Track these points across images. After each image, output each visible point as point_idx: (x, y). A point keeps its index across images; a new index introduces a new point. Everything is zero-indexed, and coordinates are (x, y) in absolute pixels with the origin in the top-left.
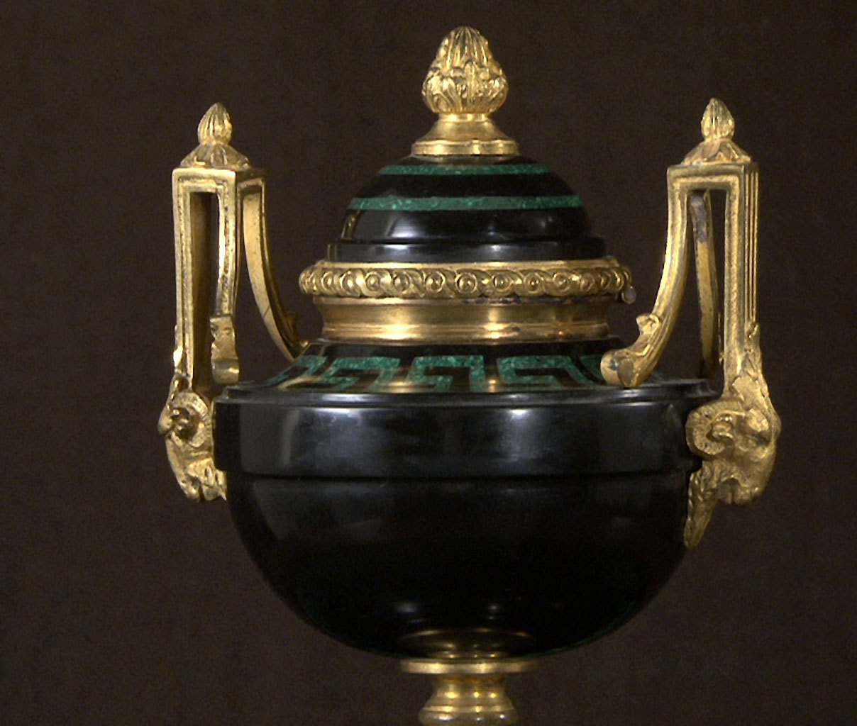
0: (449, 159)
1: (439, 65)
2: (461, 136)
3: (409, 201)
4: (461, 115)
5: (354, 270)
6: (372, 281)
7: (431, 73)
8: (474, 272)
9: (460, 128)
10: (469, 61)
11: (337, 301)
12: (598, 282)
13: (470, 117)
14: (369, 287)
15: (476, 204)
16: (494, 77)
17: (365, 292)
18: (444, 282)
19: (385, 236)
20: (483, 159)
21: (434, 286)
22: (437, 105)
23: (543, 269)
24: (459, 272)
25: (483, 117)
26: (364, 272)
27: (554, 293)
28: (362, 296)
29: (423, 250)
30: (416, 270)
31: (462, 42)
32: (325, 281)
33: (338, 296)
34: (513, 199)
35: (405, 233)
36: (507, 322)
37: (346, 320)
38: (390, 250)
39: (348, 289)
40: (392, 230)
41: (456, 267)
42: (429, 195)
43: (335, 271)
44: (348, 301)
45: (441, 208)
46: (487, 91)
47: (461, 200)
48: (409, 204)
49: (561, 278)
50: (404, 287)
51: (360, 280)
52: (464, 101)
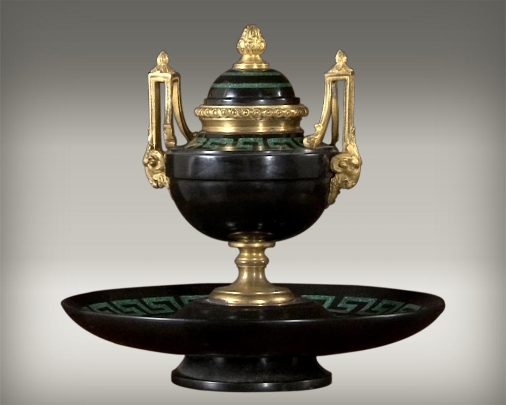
0: (247, 71)
1: (243, 38)
2: (251, 62)
3: (235, 85)
4: (251, 55)
5: (217, 109)
6: (223, 112)
7: (240, 41)
8: (259, 109)
9: (250, 60)
10: (254, 37)
11: (210, 119)
12: (300, 113)
13: (253, 56)
15: (259, 86)
16: (262, 42)
17: (221, 115)
18: (249, 113)
19: (224, 96)
20: (259, 70)
21: (246, 114)
22: (243, 51)
23: (282, 108)
24: (254, 109)
25: (258, 56)
26: (220, 109)
27: (285, 116)
28: (220, 117)
29: (237, 102)
30: (239, 108)
31: (252, 29)
32: (206, 112)
33: (211, 117)
34: (271, 84)
35: (231, 95)
36: (270, 126)
37: (212, 126)
38: (226, 102)
39: (215, 115)
40: (226, 95)
41: (253, 107)
42: (242, 83)
43: (210, 109)
44: (214, 119)
45: (247, 87)
46: (260, 47)
47: (254, 84)
48: (231, 86)
49: (288, 111)
50: (234, 114)
51: (219, 112)
52: (253, 50)
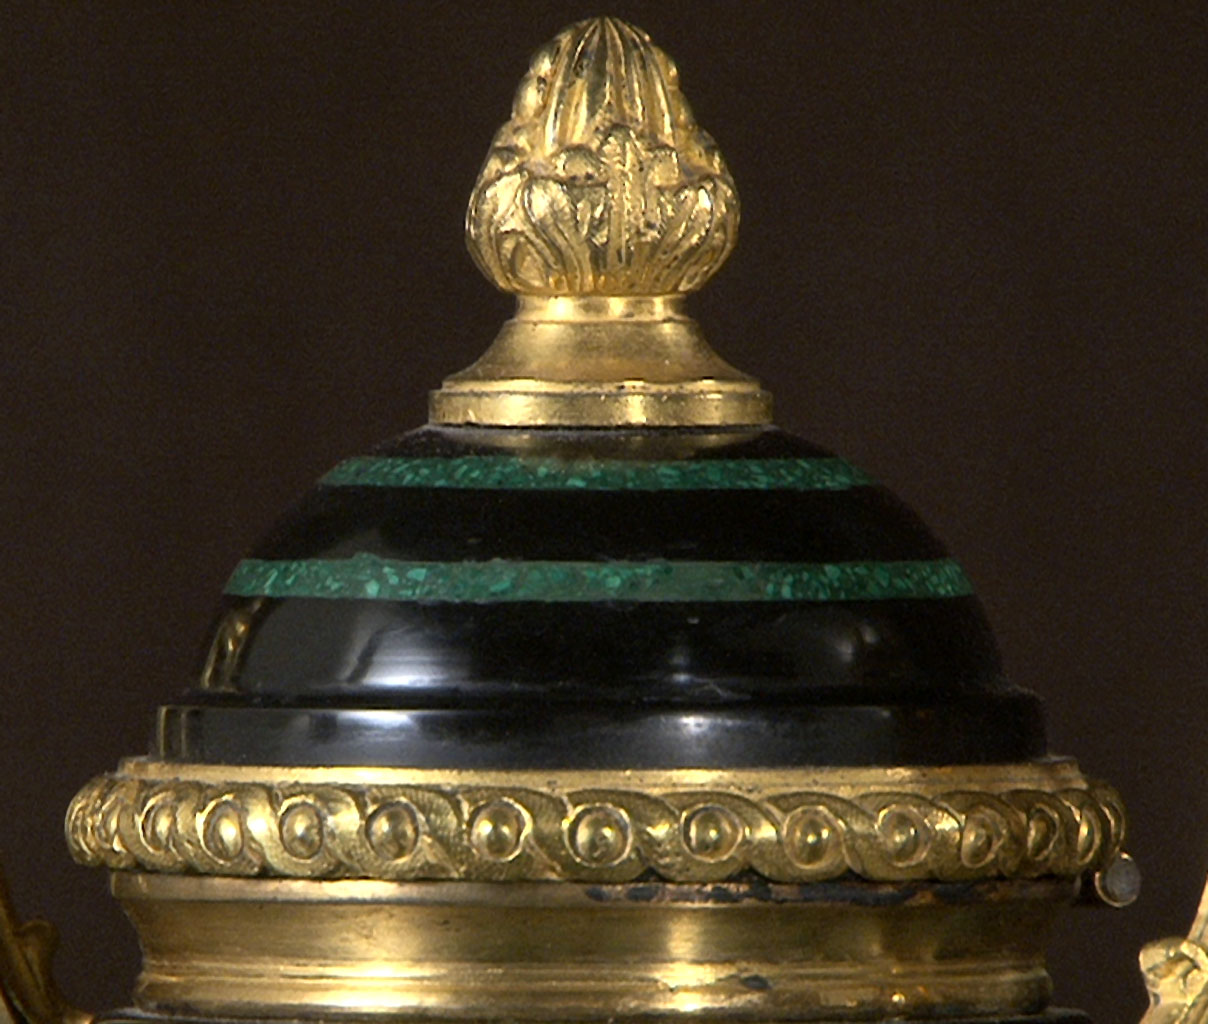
0: (548, 440)
1: (522, 141)
2: (590, 364)
3: (419, 573)
4: (590, 300)
5: (242, 790)
6: (300, 826)
7: (493, 165)
8: (623, 798)
9: (585, 342)
10: (618, 126)
11: (186, 888)
12: (1018, 839)
13: (617, 307)
14: (287, 843)
15: (634, 584)
16: (694, 179)
17: (276, 858)
18: (528, 829)
19: (342, 680)
20: (658, 440)
21: (497, 843)
22: (512, 267)
23: (844, 792)
24: (576, 798)
25: (659, 307)
26: (272, 795)
27: (878, 870)
28: (266, 873)
29: (463, 729)
30: (437, 790)
31: (593, 66)
32: (151, 818)
33: (189, 871)
34: (749, 570)
35: (404, 673)
36: (728, 961)
37: (210, 949)
38: (358, 727)
39: (222, 851)
40: (366, 663)
41: (566, 783)
42: (484, 554)
43: (182, 792)
44: (221, 887)
45: (521, 595)
46: (670, 224)
47: (587, 570)
48: (420, 580)
49: (902, 821)
50: (399, 844)
51: (261, 822)
52: (598, 256)
